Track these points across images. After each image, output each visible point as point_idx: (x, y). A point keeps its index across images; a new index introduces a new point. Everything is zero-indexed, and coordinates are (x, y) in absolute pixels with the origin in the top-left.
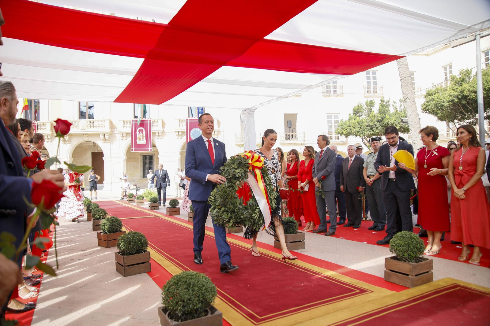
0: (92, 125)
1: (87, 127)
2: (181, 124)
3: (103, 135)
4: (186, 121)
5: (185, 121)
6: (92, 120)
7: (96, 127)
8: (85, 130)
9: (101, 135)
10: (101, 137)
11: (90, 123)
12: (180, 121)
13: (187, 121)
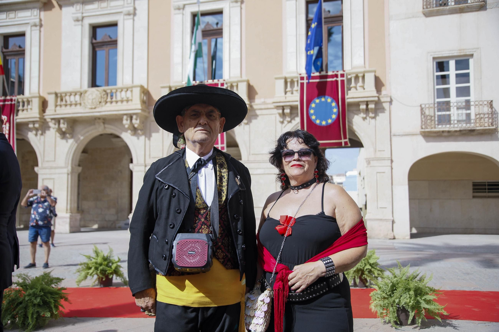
0: (109, 99)
1: (100, 102)
2: (289, 89)
3: (129, 119)
4: (300, 81)
5: (298, 81)
6: (108, 89)
7: (117, 102)
8: (95, 108)
9: (125, 117)
10: (125, 122)
11: (105, 96)
12: (286, 83)
13: (302, 81)
